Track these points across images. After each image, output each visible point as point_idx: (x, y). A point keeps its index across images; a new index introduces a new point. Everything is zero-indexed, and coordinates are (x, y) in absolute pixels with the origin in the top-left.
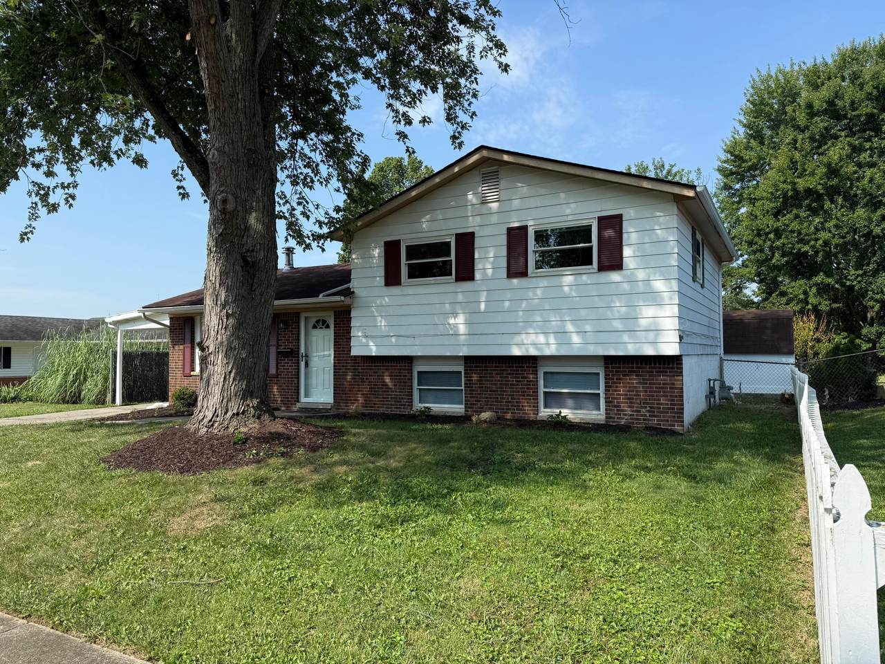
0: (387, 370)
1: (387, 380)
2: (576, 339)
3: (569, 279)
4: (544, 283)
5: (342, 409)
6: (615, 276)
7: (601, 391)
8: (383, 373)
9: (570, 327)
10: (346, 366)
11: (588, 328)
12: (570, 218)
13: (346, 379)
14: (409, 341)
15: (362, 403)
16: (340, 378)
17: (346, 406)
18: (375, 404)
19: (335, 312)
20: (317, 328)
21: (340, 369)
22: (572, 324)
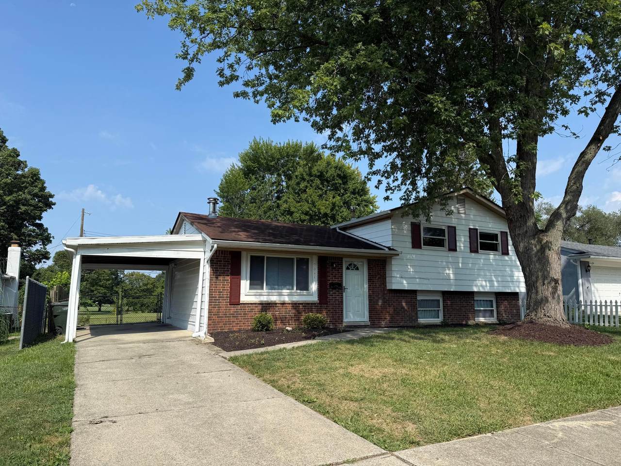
0: (403, 298)
1: (404, 304)
2: (496, 284)
3: (492, 257)
4: (483, 257)
5: (376, 325)
6: (506, 258)
7: (494, 308)
8: (401, 300)
9: (494, 279)
10: (378, 296)
11: (500, 279)
12: (491, 229)
13: (378, 304)
14: (425, 282)
15: (389, 320)
16: (374, 304)
17: (379, 323)
18: (397, 320)
19: (368, 260)
20: (349, 269)
21: (374, 298)
22: (495, 278)
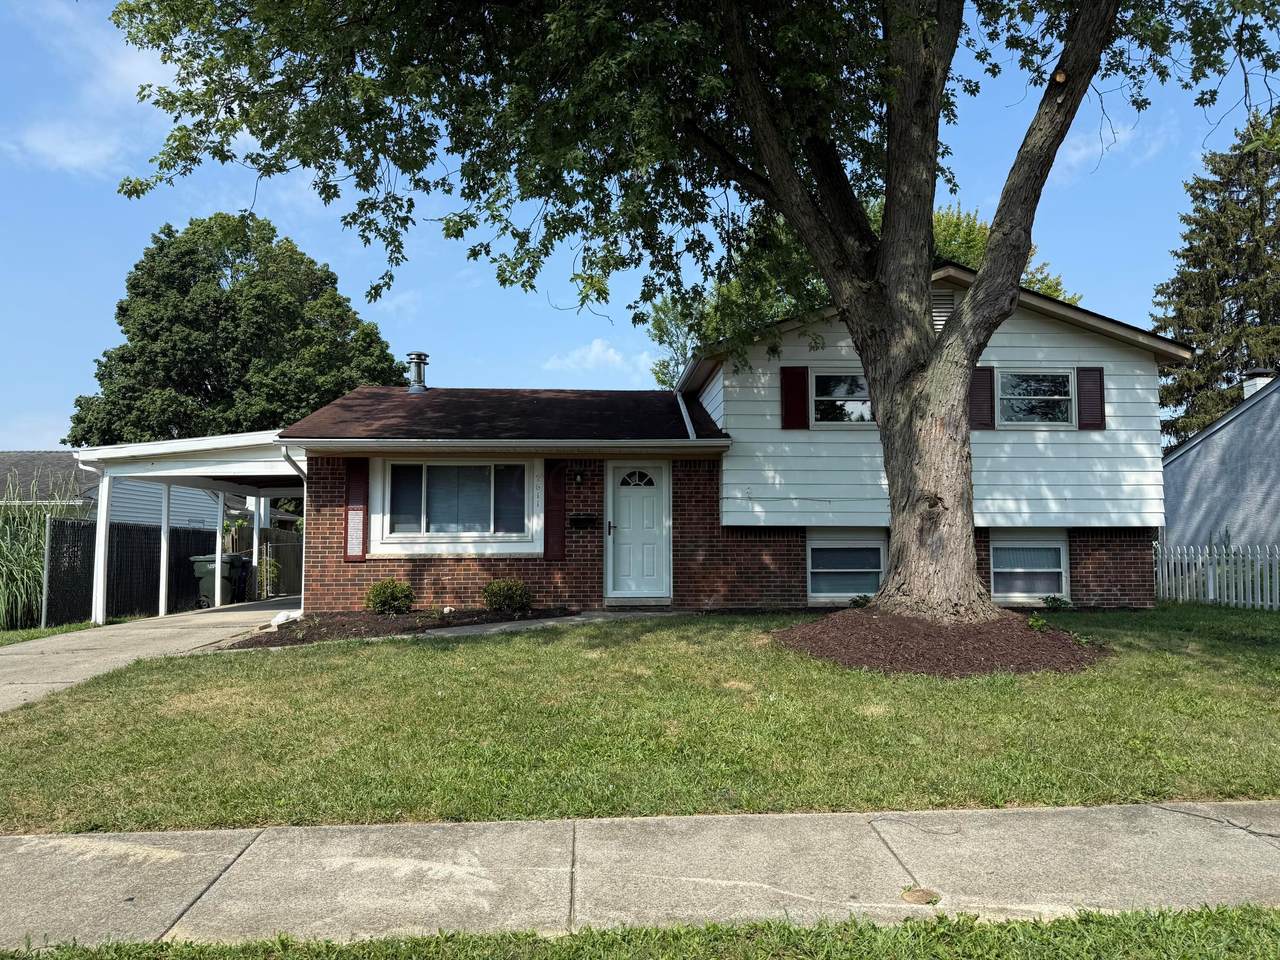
0: (766, 546)
1: (767, 559)
2: (1053, 506)
4: (1012, 438)
5: (689, 605)
6: (1096, 436)
7: (1064, 569)
8: (760, 550)
10: (696, 541)
11: (1067, 494)
12: (1044, 364)
13: (695, 560)
15: (723, 596)
16: (684, 560)
17: (696, 600)
18: (746, 596)
19: (674, 462)
20: (629, 484)
21: (684, 546)
22: (1051, 490)
